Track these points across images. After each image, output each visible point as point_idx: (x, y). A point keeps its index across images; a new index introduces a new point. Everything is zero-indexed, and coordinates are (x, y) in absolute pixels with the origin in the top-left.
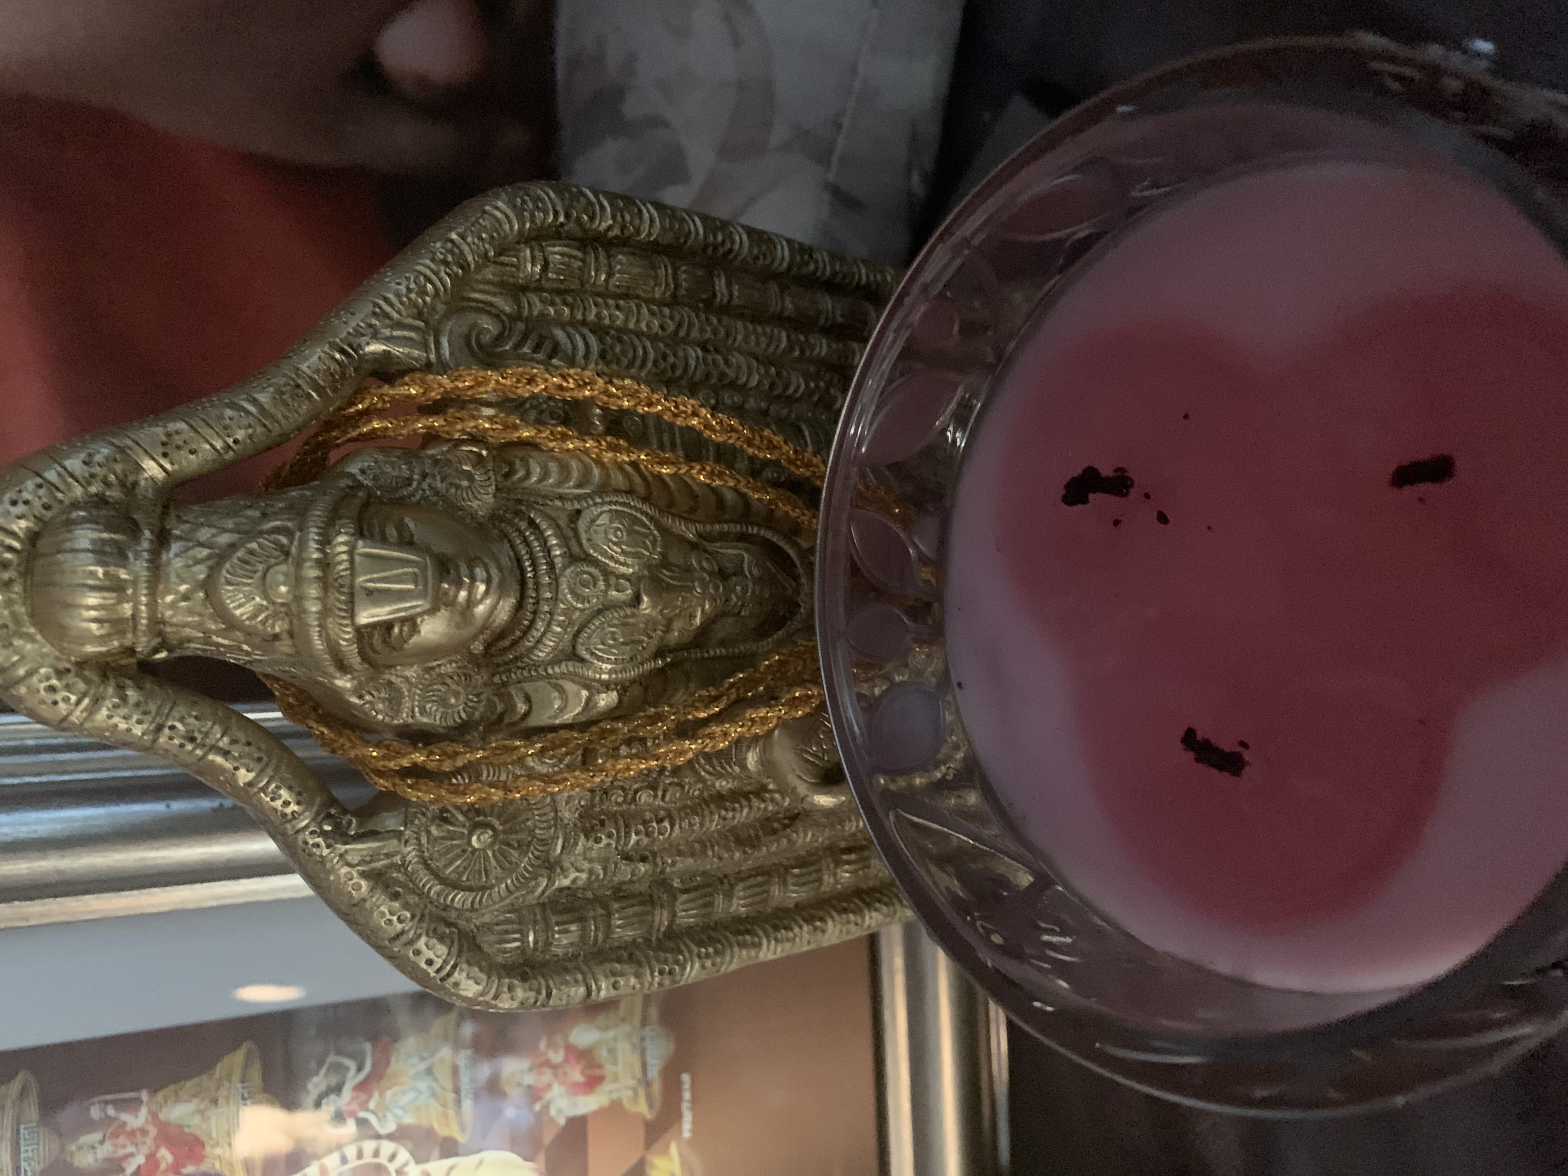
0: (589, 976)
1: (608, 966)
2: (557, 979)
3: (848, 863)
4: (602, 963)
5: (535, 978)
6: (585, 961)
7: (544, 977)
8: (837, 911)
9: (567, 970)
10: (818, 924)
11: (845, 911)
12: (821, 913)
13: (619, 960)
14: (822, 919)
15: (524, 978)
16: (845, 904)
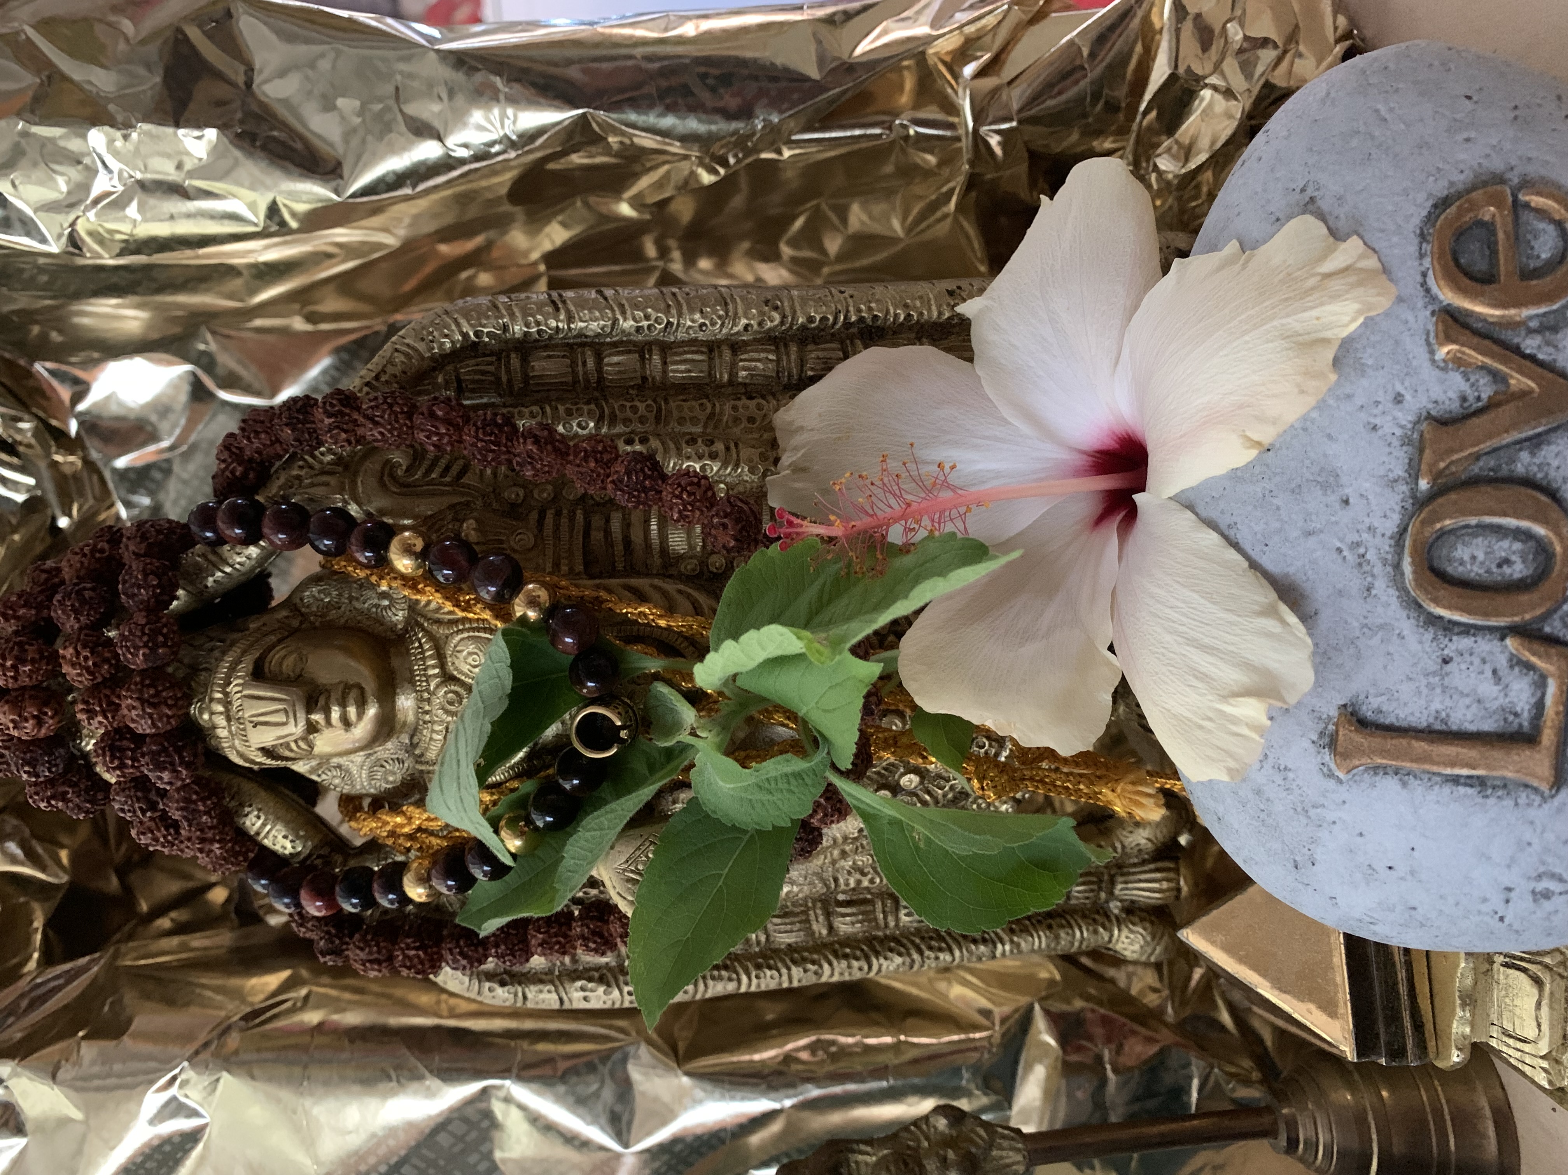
0: (561, 989)
1: (579, 984)
2: (532, 987)
3: (844, 915)
4: (574, 980)
5: (512, 984)
6: (559, 977)
7: (520, 984)
8: (837, 956)
9: (542, 982)
10: (810, 966)
11: (846, 957)
12: (815, 957)
13: (590, 980)
14: (813, 962)
15: (503, 984)
16: (848, 950)
